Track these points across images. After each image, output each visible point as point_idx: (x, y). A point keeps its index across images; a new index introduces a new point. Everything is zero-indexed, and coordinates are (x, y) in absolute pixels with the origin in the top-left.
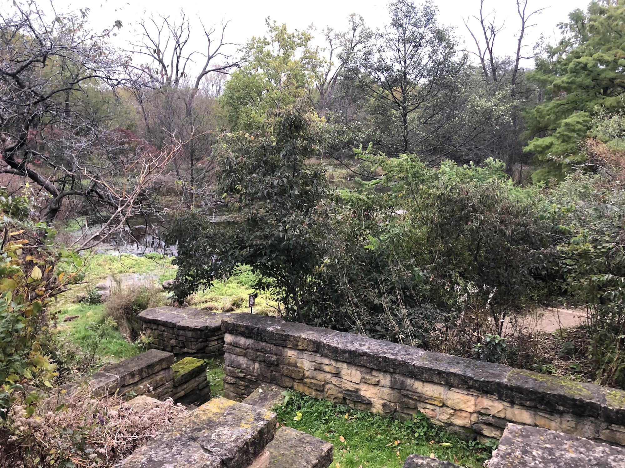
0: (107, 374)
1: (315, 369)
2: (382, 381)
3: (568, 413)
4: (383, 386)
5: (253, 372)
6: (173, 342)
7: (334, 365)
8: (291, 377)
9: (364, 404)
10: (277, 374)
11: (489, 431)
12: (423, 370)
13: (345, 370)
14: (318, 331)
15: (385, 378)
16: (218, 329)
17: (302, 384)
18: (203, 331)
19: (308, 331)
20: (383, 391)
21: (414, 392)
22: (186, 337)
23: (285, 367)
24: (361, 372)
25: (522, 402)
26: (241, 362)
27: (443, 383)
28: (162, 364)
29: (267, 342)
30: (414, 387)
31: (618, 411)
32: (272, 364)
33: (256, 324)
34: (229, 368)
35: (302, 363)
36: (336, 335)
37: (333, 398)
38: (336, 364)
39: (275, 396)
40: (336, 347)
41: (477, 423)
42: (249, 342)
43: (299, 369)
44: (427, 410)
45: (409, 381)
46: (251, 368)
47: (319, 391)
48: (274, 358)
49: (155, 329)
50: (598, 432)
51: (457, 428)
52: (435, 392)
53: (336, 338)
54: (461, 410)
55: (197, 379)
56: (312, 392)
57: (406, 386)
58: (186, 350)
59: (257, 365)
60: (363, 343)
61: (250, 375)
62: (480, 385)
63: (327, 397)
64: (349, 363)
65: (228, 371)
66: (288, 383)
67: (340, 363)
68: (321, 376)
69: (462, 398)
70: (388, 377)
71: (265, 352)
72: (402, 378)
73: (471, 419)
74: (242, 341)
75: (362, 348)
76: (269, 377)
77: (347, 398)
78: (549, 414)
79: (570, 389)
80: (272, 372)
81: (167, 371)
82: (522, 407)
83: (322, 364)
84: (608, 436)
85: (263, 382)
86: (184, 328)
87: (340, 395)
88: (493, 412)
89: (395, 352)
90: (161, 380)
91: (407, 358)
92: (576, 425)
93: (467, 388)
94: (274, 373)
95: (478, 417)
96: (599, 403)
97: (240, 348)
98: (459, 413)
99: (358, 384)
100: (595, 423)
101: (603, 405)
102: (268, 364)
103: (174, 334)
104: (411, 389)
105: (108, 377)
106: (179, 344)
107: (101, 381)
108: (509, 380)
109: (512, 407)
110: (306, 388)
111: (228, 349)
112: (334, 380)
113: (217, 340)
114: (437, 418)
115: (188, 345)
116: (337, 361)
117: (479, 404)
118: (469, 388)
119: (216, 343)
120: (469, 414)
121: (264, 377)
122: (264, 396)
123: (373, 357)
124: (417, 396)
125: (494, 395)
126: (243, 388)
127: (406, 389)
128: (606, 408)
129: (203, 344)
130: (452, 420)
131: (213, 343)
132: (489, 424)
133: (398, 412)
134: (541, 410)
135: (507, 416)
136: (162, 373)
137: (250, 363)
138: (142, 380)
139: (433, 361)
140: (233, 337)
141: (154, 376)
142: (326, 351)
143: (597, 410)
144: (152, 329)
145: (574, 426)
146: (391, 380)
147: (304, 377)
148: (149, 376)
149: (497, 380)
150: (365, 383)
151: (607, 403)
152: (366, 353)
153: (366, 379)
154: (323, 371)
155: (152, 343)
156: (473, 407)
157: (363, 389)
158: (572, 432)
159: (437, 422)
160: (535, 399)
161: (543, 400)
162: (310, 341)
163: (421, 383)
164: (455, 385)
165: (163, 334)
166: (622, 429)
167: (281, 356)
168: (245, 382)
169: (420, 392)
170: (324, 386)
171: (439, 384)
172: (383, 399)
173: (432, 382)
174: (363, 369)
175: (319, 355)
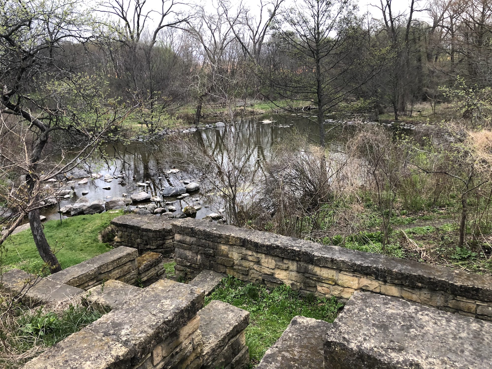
0: (88, 265)
1: (242, 259)
2: (290, 267)
3: (425, 288)
4: (291, 271)
5: (196, 262)
6: (139, 240)
7: (255, 256)
8: (224, 265)
9: (278, 284)
10: (214, 263)
12: (320, 259)
13: (263, 259)
14: (244, 231)
15: (293, 265)
17: (232, 270)
18: (161, 232)
19: (236, 231)
20: (292, 274)
21: (314, 275)
22: (148, 236)
23: (220, 258)
24: (275, 261)
25: (392, 281)
26: (187, 255)
27: (334, 267)
28: (128, 257)
29: (206, 240)
30: (314, 271)
31: (461, 286)
32: (210, 256)
33: (198, 226)
34: (179, 259)
35: (232, 254)
36: (257, 233)
37: (255, 280)
40: (257, 243)
42: (193, 239)
43: (230, 259)
44: (323, 288)
45: (310, 267)
46: (195, 259)
47: (244, 275)
48: (212, 251)
49: (124, 231)
50: (446, 302)
52: (330, 274)
53: (257, 236)
54: (348, 288)
55: (156, 268)
56: (240, 276)
57: (308, 270)
58: (148, 247)
59: (199, 257)
60: (277, 239)
61: (194, 264)
62: (362, 269)
63: (251, 280)
64: (265, 254)
65: (178, 261)
66: (222, 269)
67: (260, 254)
68: (246, 264)
69: (349, 279)
70: (295, 264)
71: (205, 247)
72: (305, 265)
74: (188, 239)
75: (276, 243)
76: (208, 265)
77: (266, 279)
78: (411, 289)
80: (210, 261)
81: (133, 262)
82: (392, 285)
83: (247, 255)
84: (454, 305)
85: (203, 269)
86: (146, 230)
87: (260, 277)
88: (371, 288)
89: (300, 246)
90: (129, 269)
91: (309, 250)
92: (431, 297)
93: (352, 271)
94: (212, 262)
96: (447, 281)
97: (187, 244)
98: (346, 289)
99: (273, 269)
100: (446, 295)
101: (450, 282)
102: (207, 256)
103: (139, 235)
104: (311, 273)
105: (89, 267)
106: (143, 242)
108: (383, 265)
109: (385, 284)
110: (235, 273)
111: (178, 245)
112: (255, 267)
113: (171, 239)
114: (331, 293)
115: (150, 244)
116: (257, 252)
117: (361, 283)
118: (354, 271)
119: (171, 241)
120: (354, 290)
121: (204, 265)
123: (284, 249)
124: (317, 278)
125: (372, 276)
126: (189, 274)
127: (308, 272)
128: (452, 284)
129: (161, 241)
130: (342, 295)
131: (169, 241)
133: (302, 289)
134: (406, 286)
135: (381, 291)
136: (129, 263)
137: (195, 255)
139: (328, 252)
140: (181, 236)
141: (123, 266)
142: (249, 246)
143: (446, 286)
144: (122, 231)
145: (429, 297)
146: (297, 266)
147: (233, 265)
148: (119, 266)
149: (375, 266)
150: (278, 268)
151: (454, 281)
152: (278, 247)
153: (279, 266)
154: (247, 260)
155: (123, 242)
156: (357, 285)
157: (277, 273)
158: (428, 302)
159: (331, 296)
160: (401, 279)
161: (407, 279)
162: (238, 238)
163: (319, 268)
164: (344, 269)
165: (131, 235)
166: (464, 300)
167: (217, 249)
168: (190, 269)
169: (319, 274)
170: (248, 271)
171: (332, 269)
172: (292, 280)
173: (327, 267)
174: (277, 258)
175: (244, 249)
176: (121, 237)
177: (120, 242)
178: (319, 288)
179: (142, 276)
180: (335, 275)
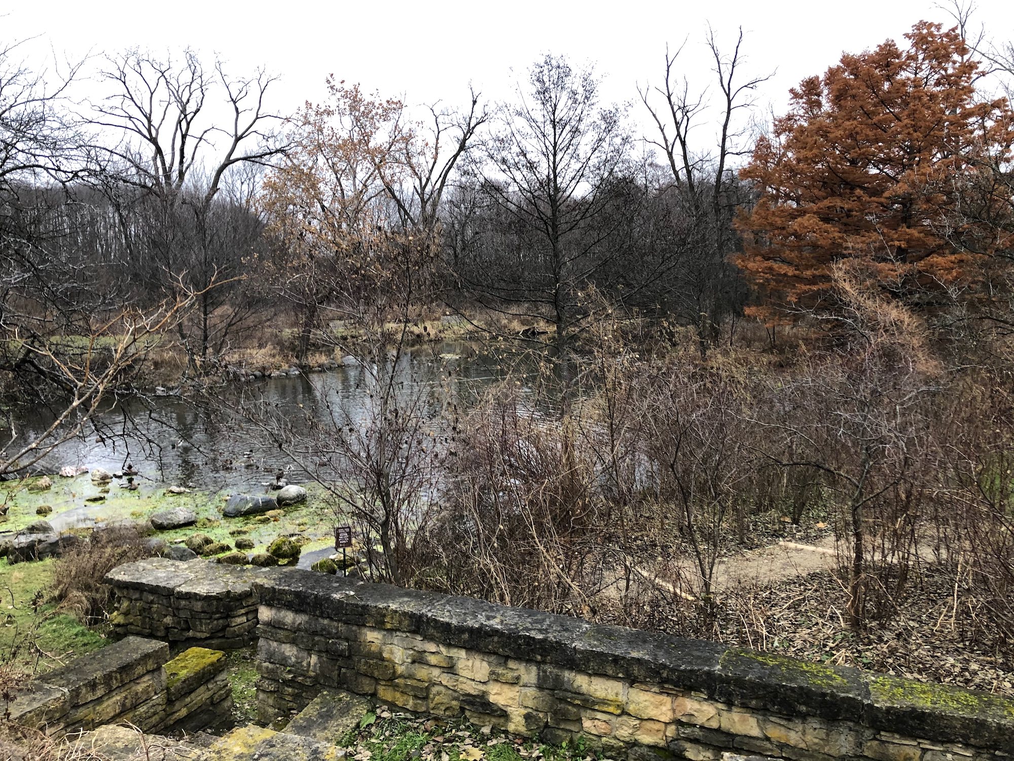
0: (46, 686)
2: (523, 676)
3: (814, 715)
4: (525, 686)
5: (308, 671)
6: (168, 620)
7: (445, 653)
8: (372, 677)
9: (494, 716)
10: (349, 673)
11: (696, 751)
12: (589, 655)
13: (462, 660)
14: (417, 596)
15: (528, 672)
16: (247, 595)
17: (391, 688)
18: (221, 599)
19: (401, 596)
20: (526, 694)
21: (575, 693)
22: (191, 610)
23: (363, 660)
24: (489, 663)
25: (744, 701)
26: (287, 654)
27: (620, 675)
28: (146, 664)
29: (331, 619)
30: (575, 685)
31: (889, 710)
32: (339, 656)
33: (313, 588)
34: (267, 664)
35: (392, 653)
36: (448, 602)
37: (443, 708)
38: (449, 652)
39: (345, 711)
40: (448, 624)
41: (677, 740)
42: (301, 619)
43: (386, 663)
44: (596, 722)
45: (567, 675)
46: (304, 664)
47: (420, 698)
48: (344, 645)
49: (136, 600)
50: (860, 745)
51: (645, 750)
52: (609, 691)
53: (448, 607)
54: (651, 720)
55: (210, 686)
56: (407, 701)
57: (563, 683)
58: (191, 633)
59: (314, 659)
60: (493, 614)
61: (302, 675)
62: (679, 677)
63: (433, 709)
64: (469, 649)
65: (264, 670)
66: (367, 686)
67: (455, 650)
68: (422, 672)
69: (652, 700)
70: (534, 669)
71: (330, 635)
72: (555, 671)
73: (668, 734)
74: (289, 617)
75: (491, 622)
77: (467, 707)
78: (786, 719)
79: (816, 676)
80: (340, 668)
81: (156, 673)
82: (744, 710)
83: (425, 652)
84: (875, 751)
85: (324, 687)
86: (189, 596)
87: (454, 703)
88: (700, 720)
89: (544, 627)
90: (146, 691)
91: (564, 637)
92: (827, 735)
93: (659, 683)
94: (343, 670)
95: (677, 729)
96: (860, 698)
97: (285, 629)
98: (649, 725)
99: (484, 683)
100: (857, 731)
101: (866, 702)
102: (334, 656)
103: (170, 606)
104: (570, 688)
105: (48, 692)
106: (179, 623)
107: (34, 699)
108: (724, 667)
109: (730, 710)
110: (398, 695)
111: (265, 632)
112: (445, 679)
113: (246, 614)
114: (613, 734)
115: (195, 626)
116: (449, 646)
117: (679, 708)
118: (662, 682)
119: (244, 619)
120: (663, 725)
121: (327, 678)
122: (327, 711)
123: (509, 637)
124: (582, 700)
125: (702, 692)
126: (290, 698)
127: (563, 688)
128: (871, 706)
129: (221, 621)
130: (636, 737)
131: (239, 620)
132: (695, 741)
133: (550, 727)
134: (773, 714)
135: (722, 725)
136: (146, 678)
137: (305, 654)
138: (110, 692)
139: (605, 640)
140: (273, 611)
141: (132, 684)
142: (431, 631)
143: (858, 710)
144: (131, 600)
145: (824, 736)
146: (538, 675)
147: (394, 676)
148: (123, 686)
149: (706, 668)
150: (497, 681)
151: (872, 697)
152: (496, 632)
153: (498, 675)
154: (428, 664)
155: (132, 624)
156: (669, 714)
157: (495, 691)
158: (823, 747)
159: (613, 742)
160: (764, 696)
161: (776, 697)
162: (405, 614)
163: (587, 678)
164: (640, 678)
165: (150, 608)
166: (897, 739)
167: (355, 641)
168: (293, 688)
169: (585, 692)
170: (427, 688)
171: (615, 678)
172: (526, 707)
173: (604, 675)
174: (492, 658)
175: (419, 638)
176: (126, 614)
177: (123, 625)
178: (587, 724)
179: (176, 708)
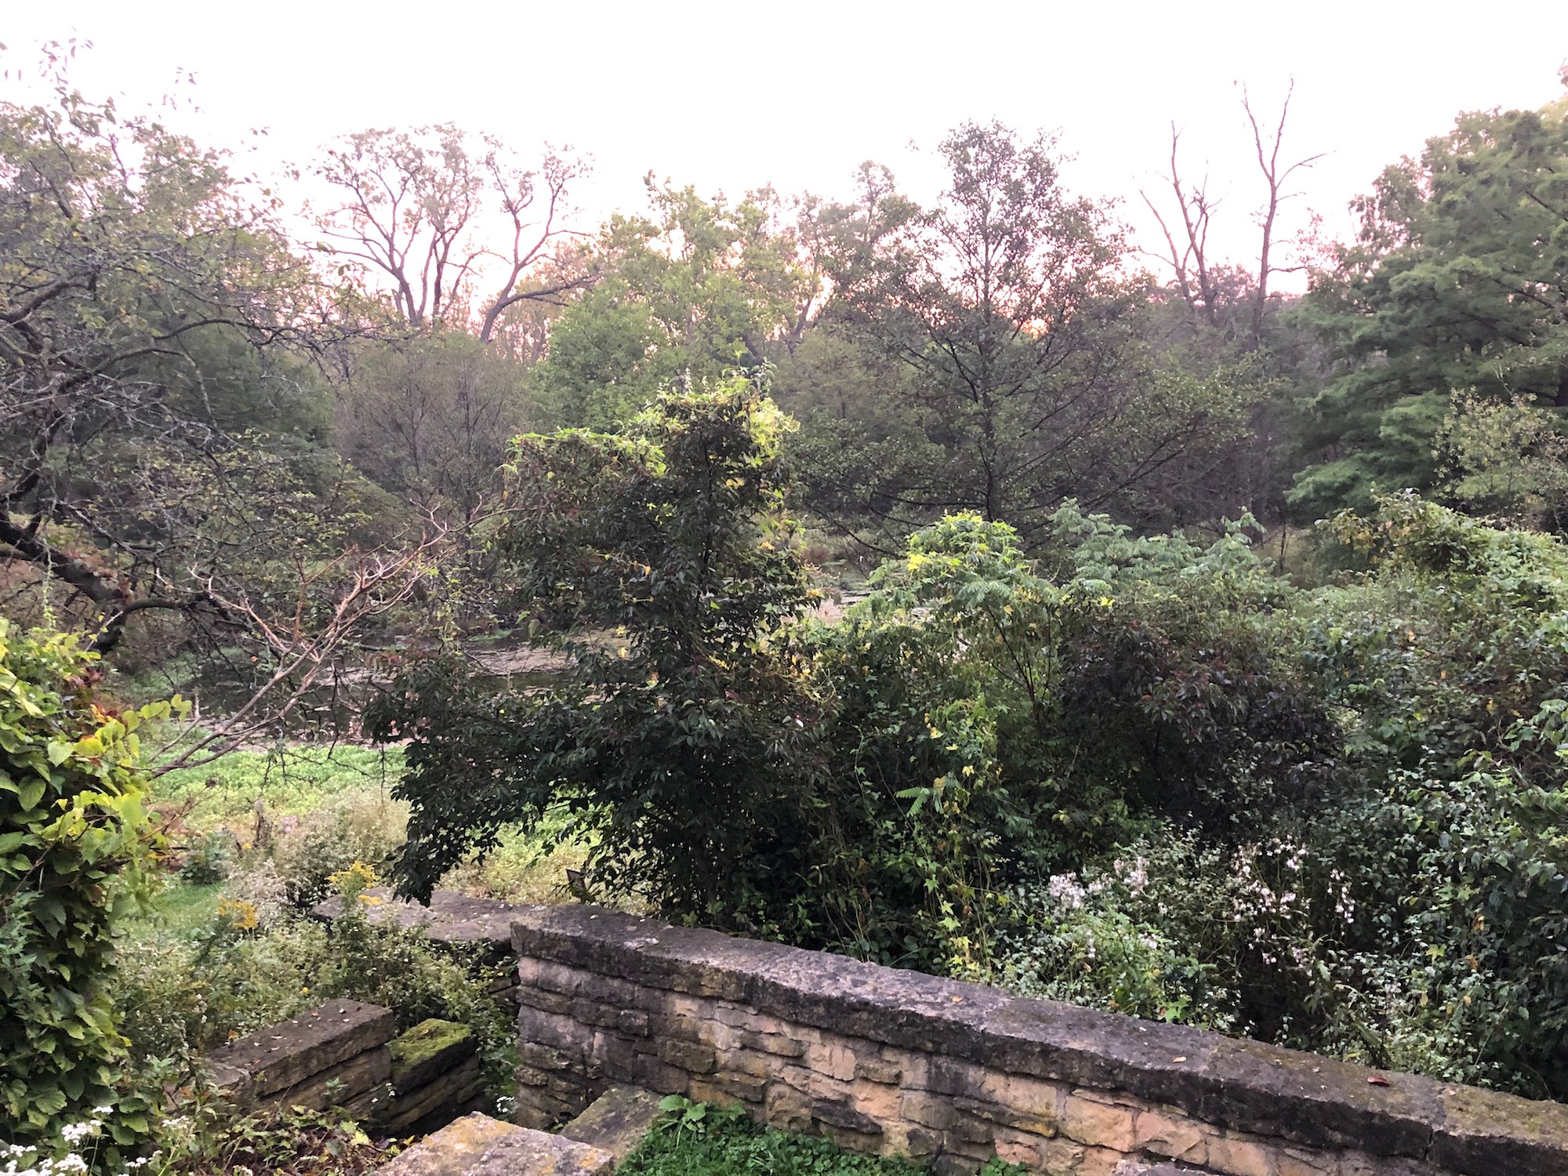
0: (219, 1066)
1: (743, 1047)
2: (905, 1074)
3: (1355, 1148)
4: (907, 1089)
5: (590, 1056)
7: (789, 1035)
8: (682, 1068)
9: (863, 1133)
10: (650, 1061)
12: (1005, 1046)
13: (815, 1047)
14: (751, 948)
15: (913, 1066)
16: (504, 946)
17: (710, 1086)
19: (726, 948)
20: (910, 1100)
21: (984, 1102)
23: (669, 1043)
24: (855, 1051)
25: (1243, 1122)
26: (560, 1030)
27: (1052, 1075)
28: (361, 1039)
29: (624, 978)
30: (985, 1089)
31: (1472, 1142)
32: (636, 1035)
33: (598, 932)
34: (531, 1045)
35: (711, 1031)
36: (796, 958)
37: (787, 1119)
39: (643, 1117)
40: (794, 991)
42: (581, 978)
43: (703, 1047)
44: (1015, 1147)
45: (973, 1074)
46: (585, 1045)
47: (752, 1103)
48: (641, 1020)
52: (1037, 1099)
53: (795, 966)
54: (1100, 1147)
55: (454, 1077)
57: (966, 1086)
59: (599, 1038)
60: (861, 978)
61: (581, 1063)
62: (1141, 1082)
63: (773, 1119)
64: (824, 1031)
65: (528, 1054)
66: (677, 1082)
67: (805, 1031)
69: (1102, 1116)
70: (922, 1064)
71: (621, 1004)
72: (956, 1067)
74: (563, 975)
75: (859, 990)
76: (629, 1068)
77: (822, 1118)
78: (1310, 1153)
80: (635, 1055)
81: (375, 1055)
82: (1245, 1136)
83: (760, 1032)
85: (613, 1081)
87: (804, 1111)
88: (1177, 1150)
89: (939, 1000)
90: (359, 1079)
91: (967, 1016)
93: (1112, 1090)
94: (641, 1057)
96: (1426, 1122)
97: (559, 993)
98: (1094, 1153)
99: (848, 1082)
100: (1421, 1173)
101: (1436, 1128)
102: (628, 1035)
104: (976, 1094)
105: (222, 1074)
108: (1213, 1068)
109: (1222, 1136)
110: (720, 1096)
111: (529, 996)
112: (790, 1074)
114: (1043, 1167)
116: (796, 1024)
117: (1142, 1131)
118: (1117, 1091)
121: (617, 1068)
122: (615, 1117)
123: (885, 1012)
124: (994, 1113)
125: (1178, 1106)
126: (563, 1097)
127: (966, 1093)
128: (1443, 1135)
130: (1078, 1173)
133: (946, 1153)
134: (1291, 1144)
135: (1212, 1159)
136: (362, 1060)
137: (585, 1031)
138: (309, 1080)
139: (1031, 1022)
140: (541, 966)
141: (340, 1068)
142: (769, 1001)
143: (1423, 1141)
146: (929, 1072)
147: (715, 1067)
148: (328, 1070)
149: (1186, 1069)
150: (866, 1079)
151: (1446, 1121)
152: (867, 1003)
153: (868, 1070)
154: (764, 1051)
156: (1129, 1138)
157: (862, 1096)
160: (1275, 1116)
161: (1294, 1117)
162: (730, 974)
163: (1002, 1078)
164: (1083, 1082)
167: (659, 1013)
168: (569, 1081)
169: (1000, 1100)
170: (764, 1089)
171: (1045, 1080)
172: (911, 1121)
173: (1027, 1076)
174: (861, 1045)
175: (751, 1011)
178: (1002, 1149)
180: (1054, 1102)
